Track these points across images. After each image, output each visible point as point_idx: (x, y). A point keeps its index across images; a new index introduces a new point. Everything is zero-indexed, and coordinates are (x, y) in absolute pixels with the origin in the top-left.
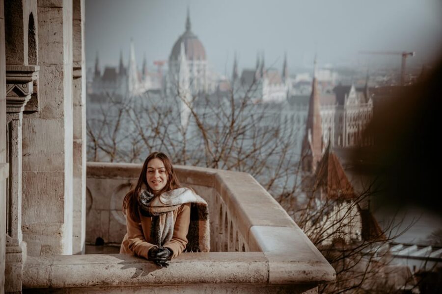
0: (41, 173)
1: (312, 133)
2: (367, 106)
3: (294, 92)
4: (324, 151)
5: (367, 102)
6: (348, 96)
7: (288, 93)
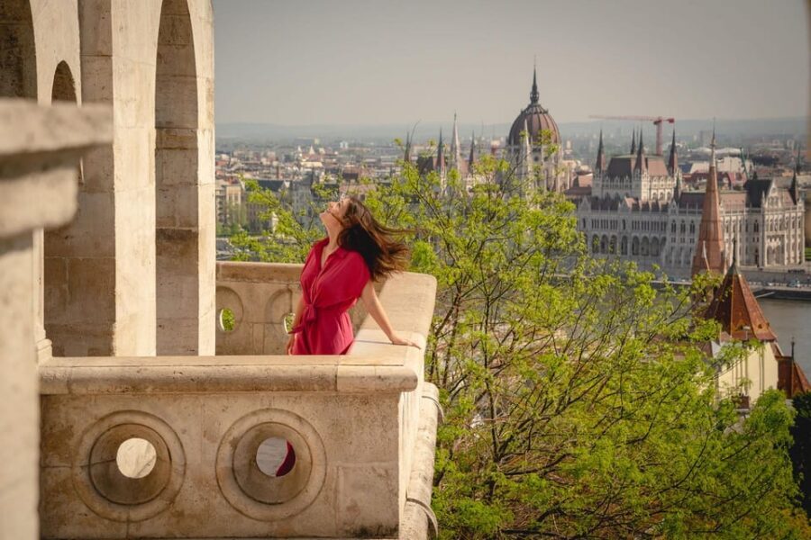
0: (88, 260)
1: (708, 248)
2: (795, 209)
3: (685, 188)
4: (726, 272)
5: (795, 203)
6: (766, 194)
7: (676, 189)
